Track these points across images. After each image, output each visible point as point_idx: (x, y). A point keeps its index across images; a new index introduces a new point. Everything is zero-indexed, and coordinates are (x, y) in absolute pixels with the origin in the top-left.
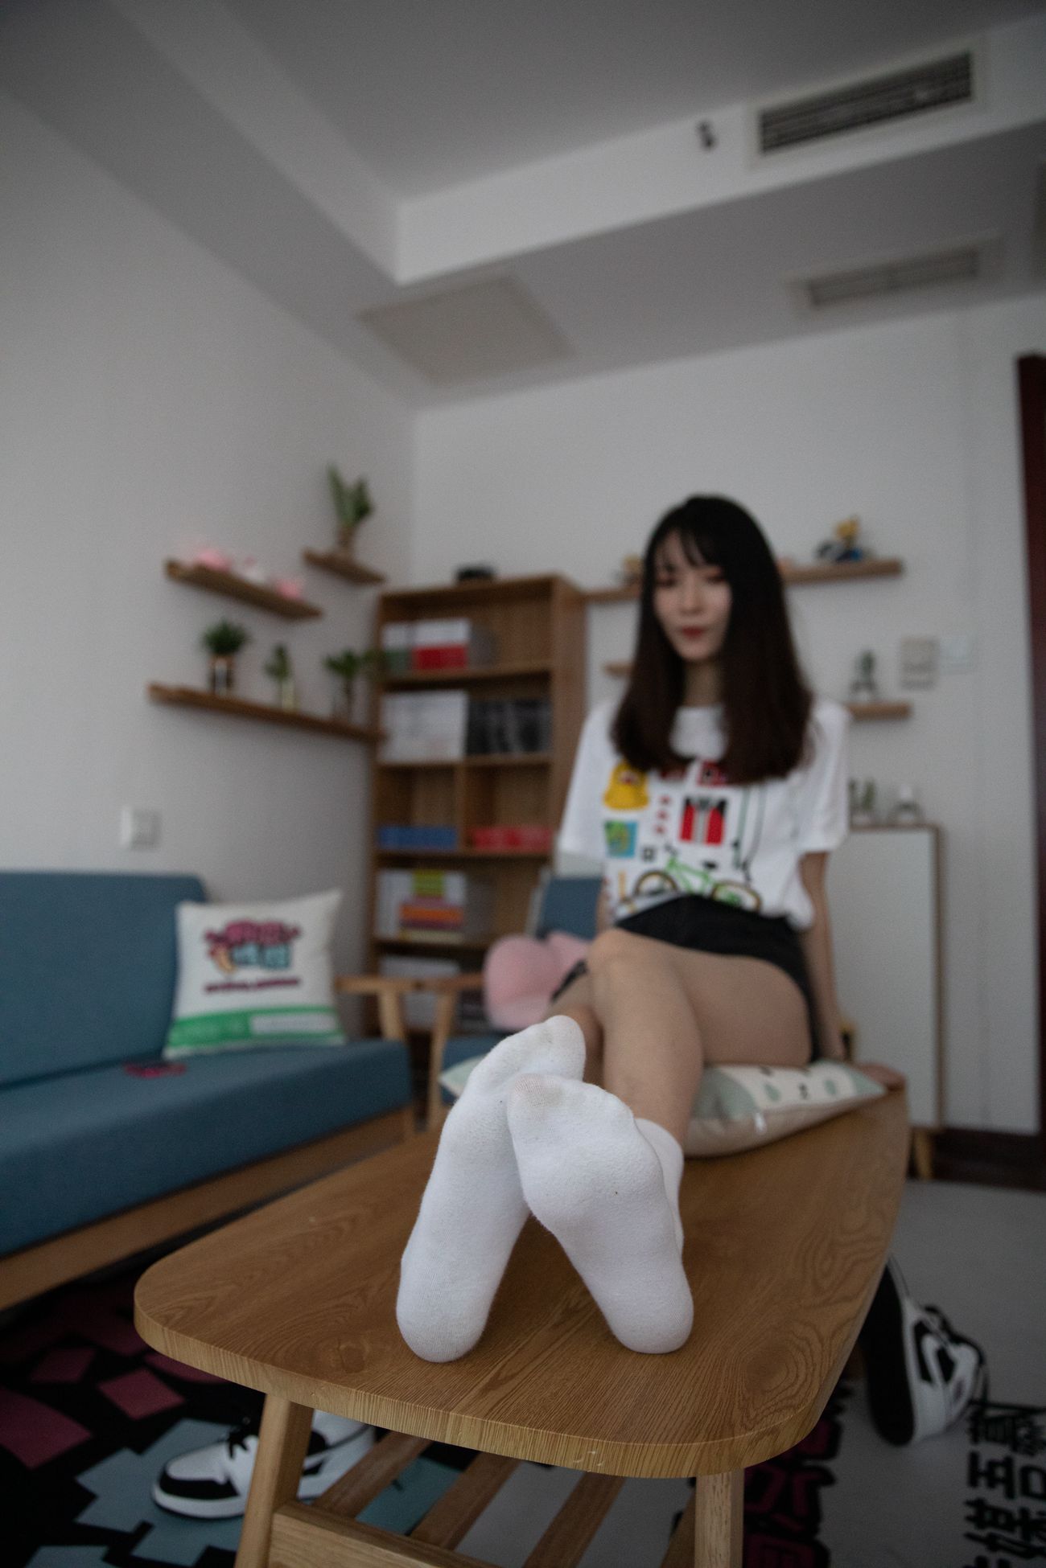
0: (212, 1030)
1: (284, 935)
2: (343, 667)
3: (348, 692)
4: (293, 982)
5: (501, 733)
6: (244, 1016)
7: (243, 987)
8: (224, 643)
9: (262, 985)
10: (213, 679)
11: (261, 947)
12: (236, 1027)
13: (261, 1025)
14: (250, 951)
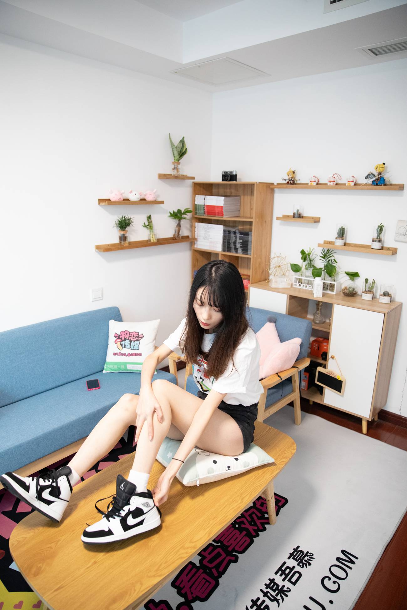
0: (116, 367)
1: (138, 337)
2: (177, 215)
3: (179, 225)
4: (140, 355)
5: (235, 243)
6: (125, 364)
7: (124, 355)
8: (124, 224)
9: (130, 355)
10: (120, 238)
11: (131, 341)
12: (123, 367)
13: (130, 367)
14: (127, 342)
